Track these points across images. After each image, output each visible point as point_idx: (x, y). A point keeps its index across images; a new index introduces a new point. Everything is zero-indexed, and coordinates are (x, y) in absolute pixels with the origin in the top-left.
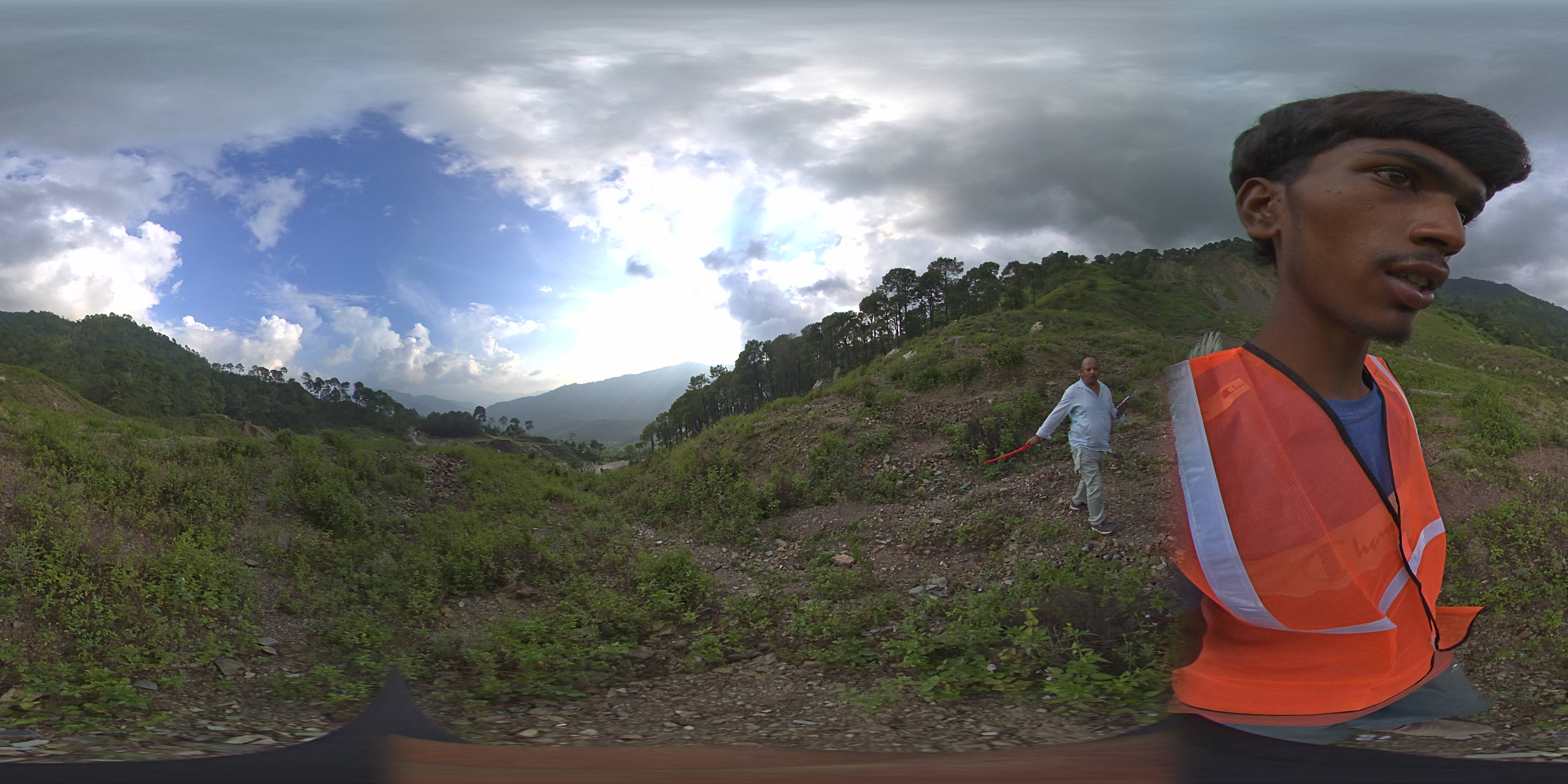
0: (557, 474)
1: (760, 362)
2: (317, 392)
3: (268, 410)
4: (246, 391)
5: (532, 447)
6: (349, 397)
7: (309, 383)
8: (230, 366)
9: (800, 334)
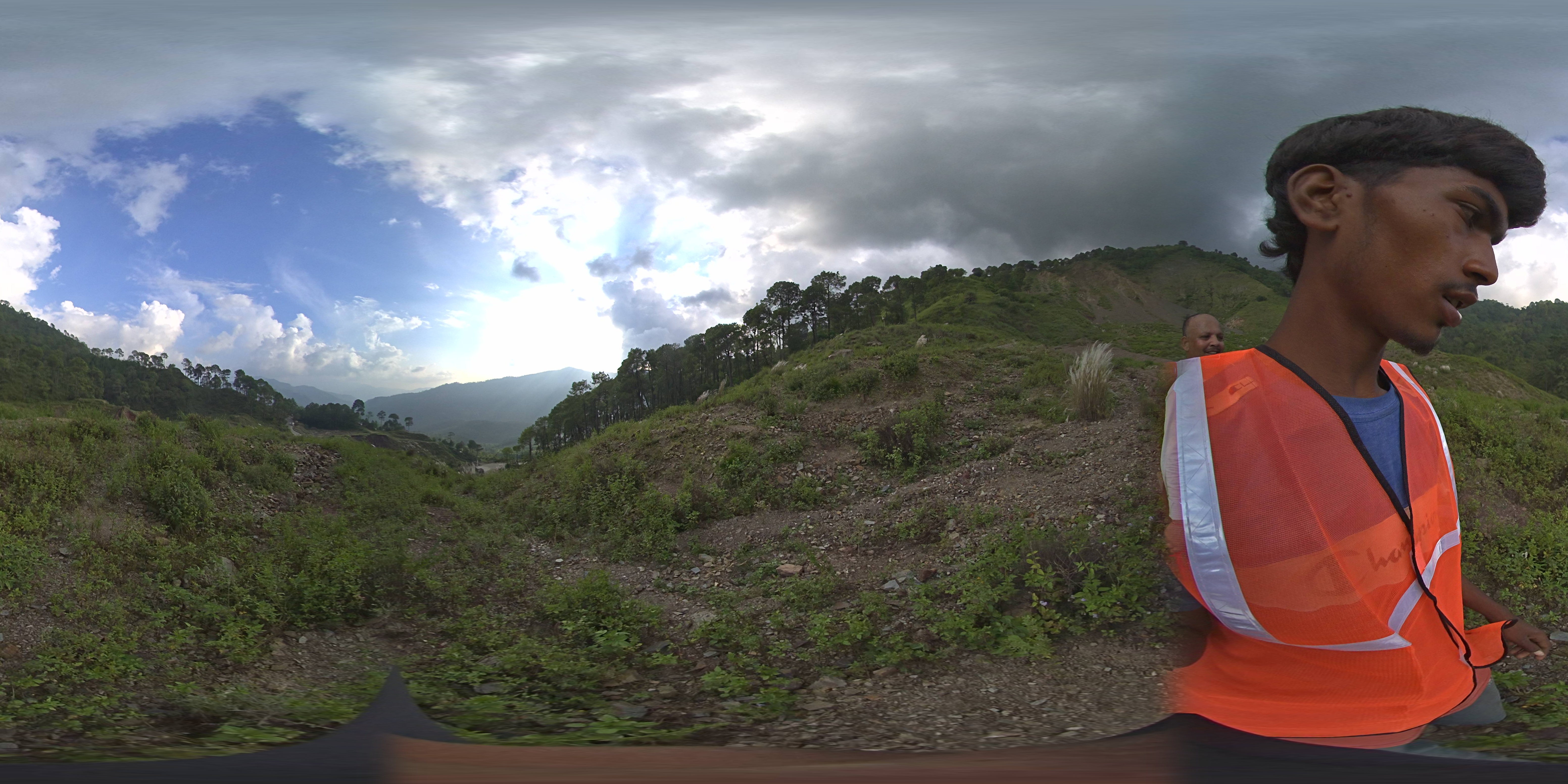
0: (436, 473)
1: (643, 370)
2: (198, 379)
3: (147, 396)
4: (125, 376)
5: (411, 444)
6: (230, 384)
7: (189, 369)
8: (109, 351)
9: (683, 345)
